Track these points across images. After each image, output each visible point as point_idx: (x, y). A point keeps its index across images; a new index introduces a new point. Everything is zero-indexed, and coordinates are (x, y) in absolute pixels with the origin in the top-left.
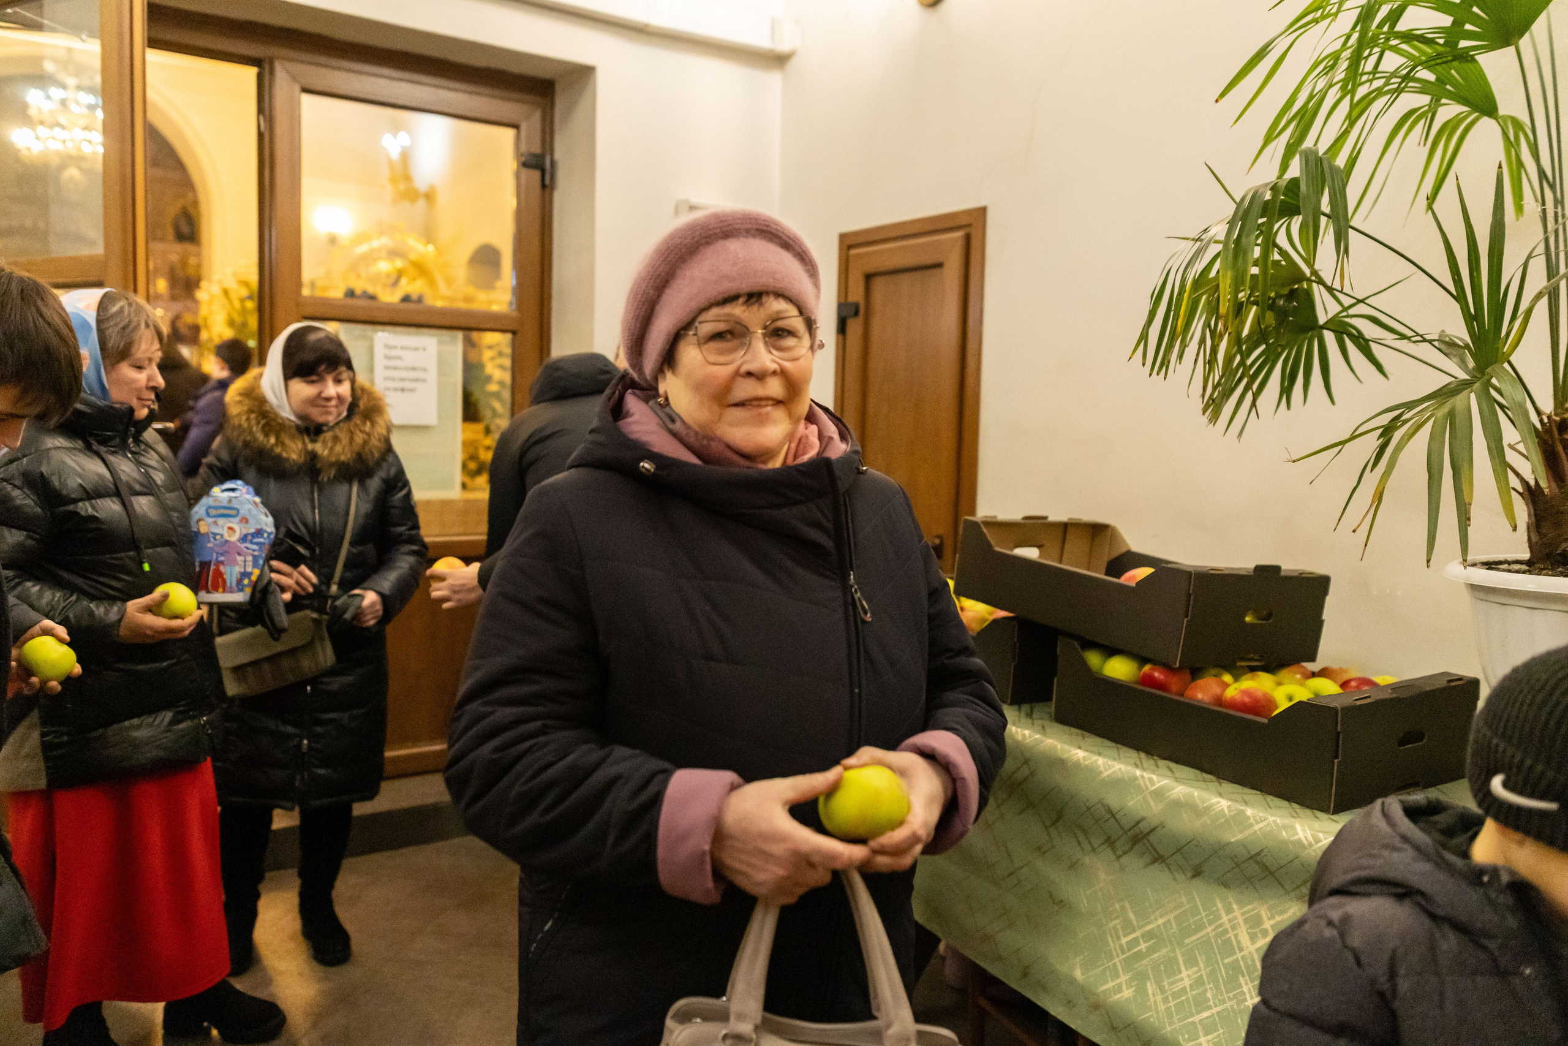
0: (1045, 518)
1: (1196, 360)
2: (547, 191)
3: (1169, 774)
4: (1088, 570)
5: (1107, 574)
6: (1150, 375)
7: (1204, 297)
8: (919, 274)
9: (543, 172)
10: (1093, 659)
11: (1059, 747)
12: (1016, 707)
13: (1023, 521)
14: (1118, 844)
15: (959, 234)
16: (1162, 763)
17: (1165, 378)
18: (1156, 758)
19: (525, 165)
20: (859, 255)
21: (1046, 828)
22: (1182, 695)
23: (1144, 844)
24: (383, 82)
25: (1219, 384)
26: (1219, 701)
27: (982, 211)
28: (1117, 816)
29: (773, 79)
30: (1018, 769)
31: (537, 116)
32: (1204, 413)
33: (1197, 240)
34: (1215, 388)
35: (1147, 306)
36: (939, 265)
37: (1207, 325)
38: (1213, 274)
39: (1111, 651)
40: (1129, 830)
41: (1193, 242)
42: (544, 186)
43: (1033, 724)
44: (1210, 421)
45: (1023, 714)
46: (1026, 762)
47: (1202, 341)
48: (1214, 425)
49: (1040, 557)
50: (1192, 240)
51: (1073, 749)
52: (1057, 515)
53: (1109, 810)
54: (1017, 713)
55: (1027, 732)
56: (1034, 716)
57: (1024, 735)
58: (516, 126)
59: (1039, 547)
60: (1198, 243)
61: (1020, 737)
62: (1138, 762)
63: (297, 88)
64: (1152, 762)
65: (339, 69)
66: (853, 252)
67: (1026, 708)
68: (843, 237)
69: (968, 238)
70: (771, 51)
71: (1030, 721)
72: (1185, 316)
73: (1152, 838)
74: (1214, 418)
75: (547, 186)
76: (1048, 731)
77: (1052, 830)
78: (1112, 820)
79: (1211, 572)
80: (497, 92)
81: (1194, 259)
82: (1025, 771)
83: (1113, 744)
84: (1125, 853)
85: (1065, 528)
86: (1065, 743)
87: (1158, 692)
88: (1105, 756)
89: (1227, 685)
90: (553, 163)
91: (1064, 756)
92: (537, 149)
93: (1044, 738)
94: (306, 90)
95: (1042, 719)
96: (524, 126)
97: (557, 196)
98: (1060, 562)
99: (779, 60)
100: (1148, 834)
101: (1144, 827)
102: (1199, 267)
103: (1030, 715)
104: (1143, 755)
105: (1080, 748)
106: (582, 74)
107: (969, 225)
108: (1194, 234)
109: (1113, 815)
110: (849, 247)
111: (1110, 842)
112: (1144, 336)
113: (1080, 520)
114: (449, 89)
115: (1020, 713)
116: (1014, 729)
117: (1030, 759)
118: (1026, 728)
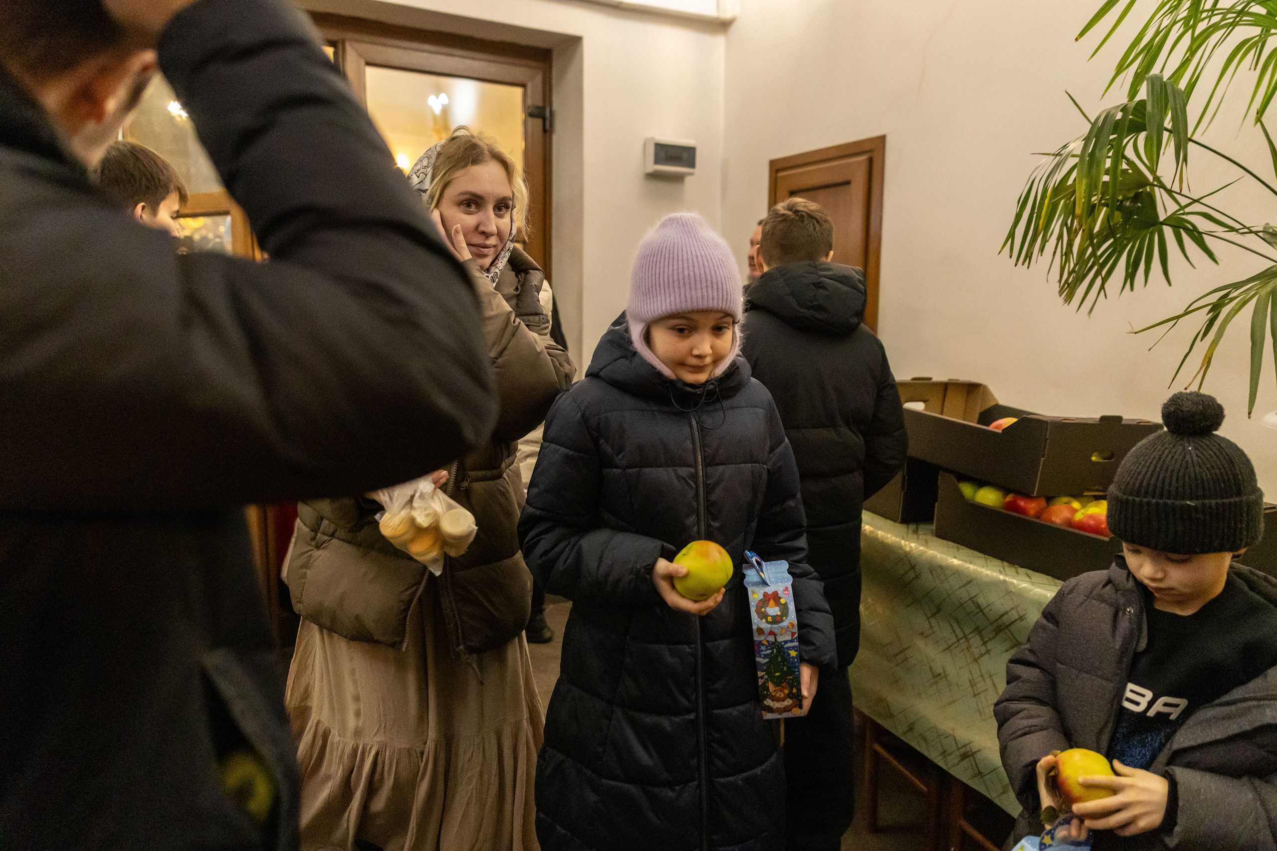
0: (930, 379)
1: (1055, 252)
2: (548, 134)
3: (1027, 579)
4: (964, 419)
5: (978, 423)
6: (1016, 265)
7: (1062, 201)
8: (831, 190)
9: (544, 119)
10: (967, 490)
11: (939, 556)
12: (905, 526)
13: (911, 382)
14: (984, 633)
15: (863, 158)
16: (1022, 571)
17: (1028, 267)
18: (1016, 566)
19: (531, 115)
20: (782, 177)
21: (928, 619)
22: (1038, 517)
23: (1006, 633)
24: (425, 55)
25: (1073, 271)
26: (1070, 523)
27: (882, 139)
28: (985, 611)
29: (718, 42)
30: (906, 573)
31: (539, 78)
32: (1060, 296)
33: (1057, 155)
34: (1070, 274)
35: (1014, 210)
36: (848, 183)
37: (1064, 223)
38: (1070, 182)
39: (980, 483)
40: (994, 622)
41: (1053, 157)
42: (545, 131)
43: (918, 538)
44: (1066, 301)
45: (910, 531)
46: (913, 567)
47: (1060, 237)
48: (1069, 304)
49: (926, 409)
50: (1053, 155)
51: (949, 558)
52: (939, 377)
53: (978, 606)
54: (906, 530)
55: (913, 545)
56: (919, 532)
57: (911, 547)
58: (523, 85)
59: (925, 401)
60: (1058, 158)
61: (908, 549)
62: (1002, 570)
63: (362, 62)
64: (1013, 569)
65: (391, 46)
66: (780, 174)
67: (912, 527)
68: (772, 163)
69: (871, 161)
70: (717, 19)
71: (915, 536)
72: (1045, 217)
73: (1012, 628)
74: (1069, 299)
75: (547, 131)
76: (930, 544)
77: (933, 621)
78: (980, 614)
79: (1064, 421)
80: (511, 60)
81: (1054, 171)
82: (911, 575)
83: (982, 555)
84: (990, 639)
85: (946, 387)
86: (945, 554)
87: (1018, 515)
88: (975, 564)
89: (1076, 511)
90: (551, 113)
91: (944, 563)
92: (540, 104)
93: (926, 550)
94: (369, 64)
95: (925, 535)
96: (529, 85)
97: (555, 137)
98: (942, 414)
99: (722, 26)
100: (1010, 624)
101: (1006, 620)
102: (1058, 177)
103: (916, 532)
104: (1006, 564)
105: (955, 558)
106: (573, 43)
107: (871, 151)
108: (1054, 150)
109: (981, 610)
110: (778, 171)
111: (978, 631)
112: (1011, 235)
113: (958, 380)
114: (473, 59)
115: (908, 530)
116: (903, 542)
117: (915, 566)
118: (913, 542)
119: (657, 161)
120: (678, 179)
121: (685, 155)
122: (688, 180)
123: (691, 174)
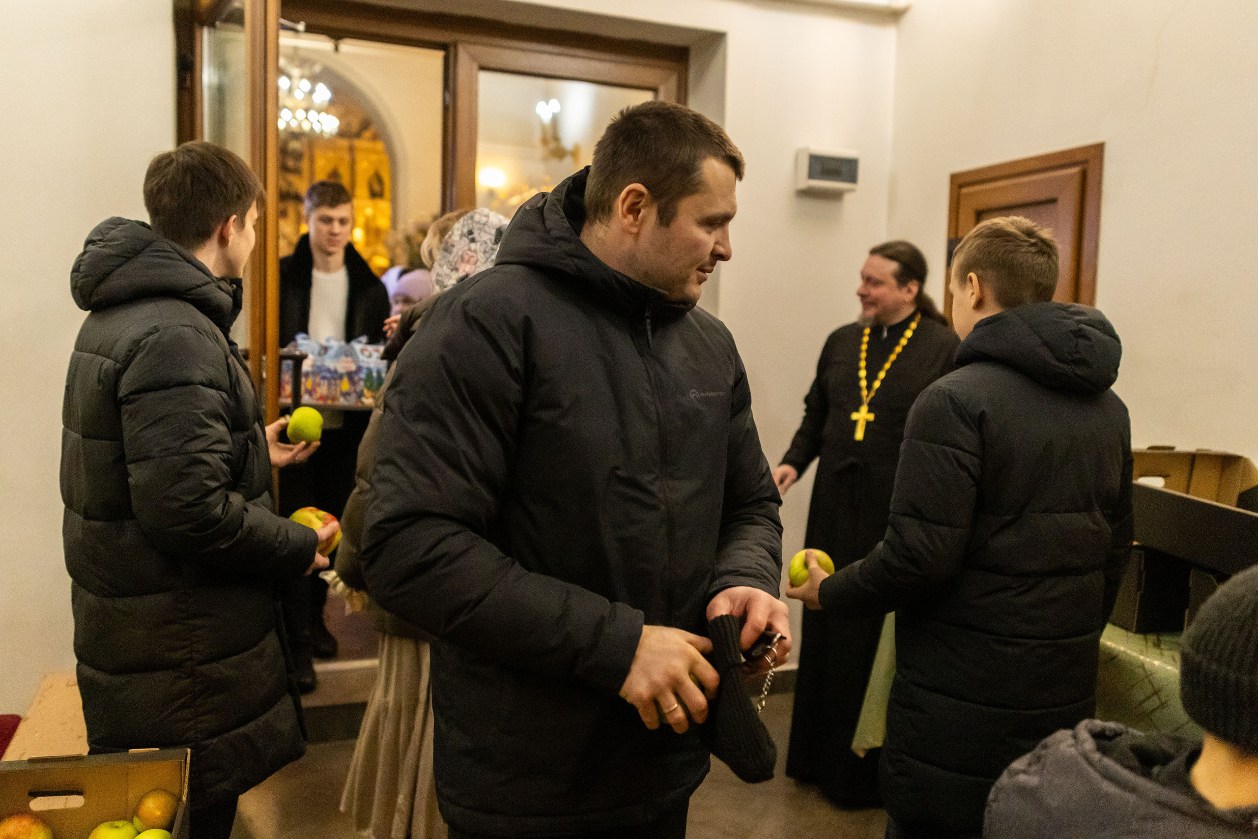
0: (1172, 448)
4: (1217, 501)
5: (1238, 506)
12: (1141, 636)
13: (1149, 451)
15: (1075, 170)
20: (971, 194)
24: (545, 57)
27: (1099, 148)
29: (888, 34)
30: (1147, 698)
31: (673, 79)
36: (1053, 201)
43: (1162, 654)
45: (1150, 644)
46: (1156, 692)
49: (1166, 486)
52: (1184, 446)
55: (1157, 663)
56: (1163, 647)
58: (655, 90)
59: (1165, 476)
61: (1150, 668)
63: (475, 66)
65: (509, 48)
66: (964, 191)
67: (1152, 638)
68: (954, 177)
69: (1084, 175)
70: (887, 7)
71: (1158, 651)
80: (642, 61)
82: (1154, 702)
85: (1193, 459)
94: (483, 68)
95: (1171, 650)
96: (662, 89)
98: (1187, 492)
99: (894, 16)
103: (1157, 645)
106: (715, 40)
107: (1086, 162)
110: (961, 186)
113: (1210, 451)
114: (600, 60)
115: (1147, 642)
116: (1142, 657)
117: (1160, 691)
118: (1157, 660)
119: (811, 176)
120: (835, 196)
121: (845, 169)
122: (847, 197)
123: (852, 190)
